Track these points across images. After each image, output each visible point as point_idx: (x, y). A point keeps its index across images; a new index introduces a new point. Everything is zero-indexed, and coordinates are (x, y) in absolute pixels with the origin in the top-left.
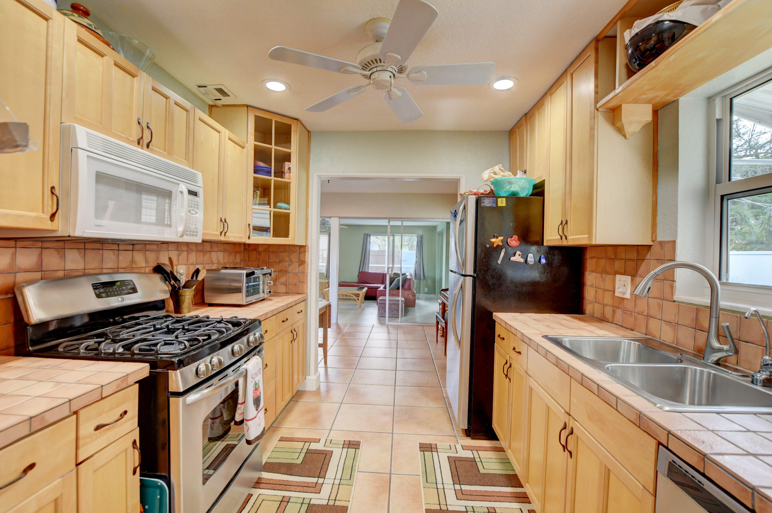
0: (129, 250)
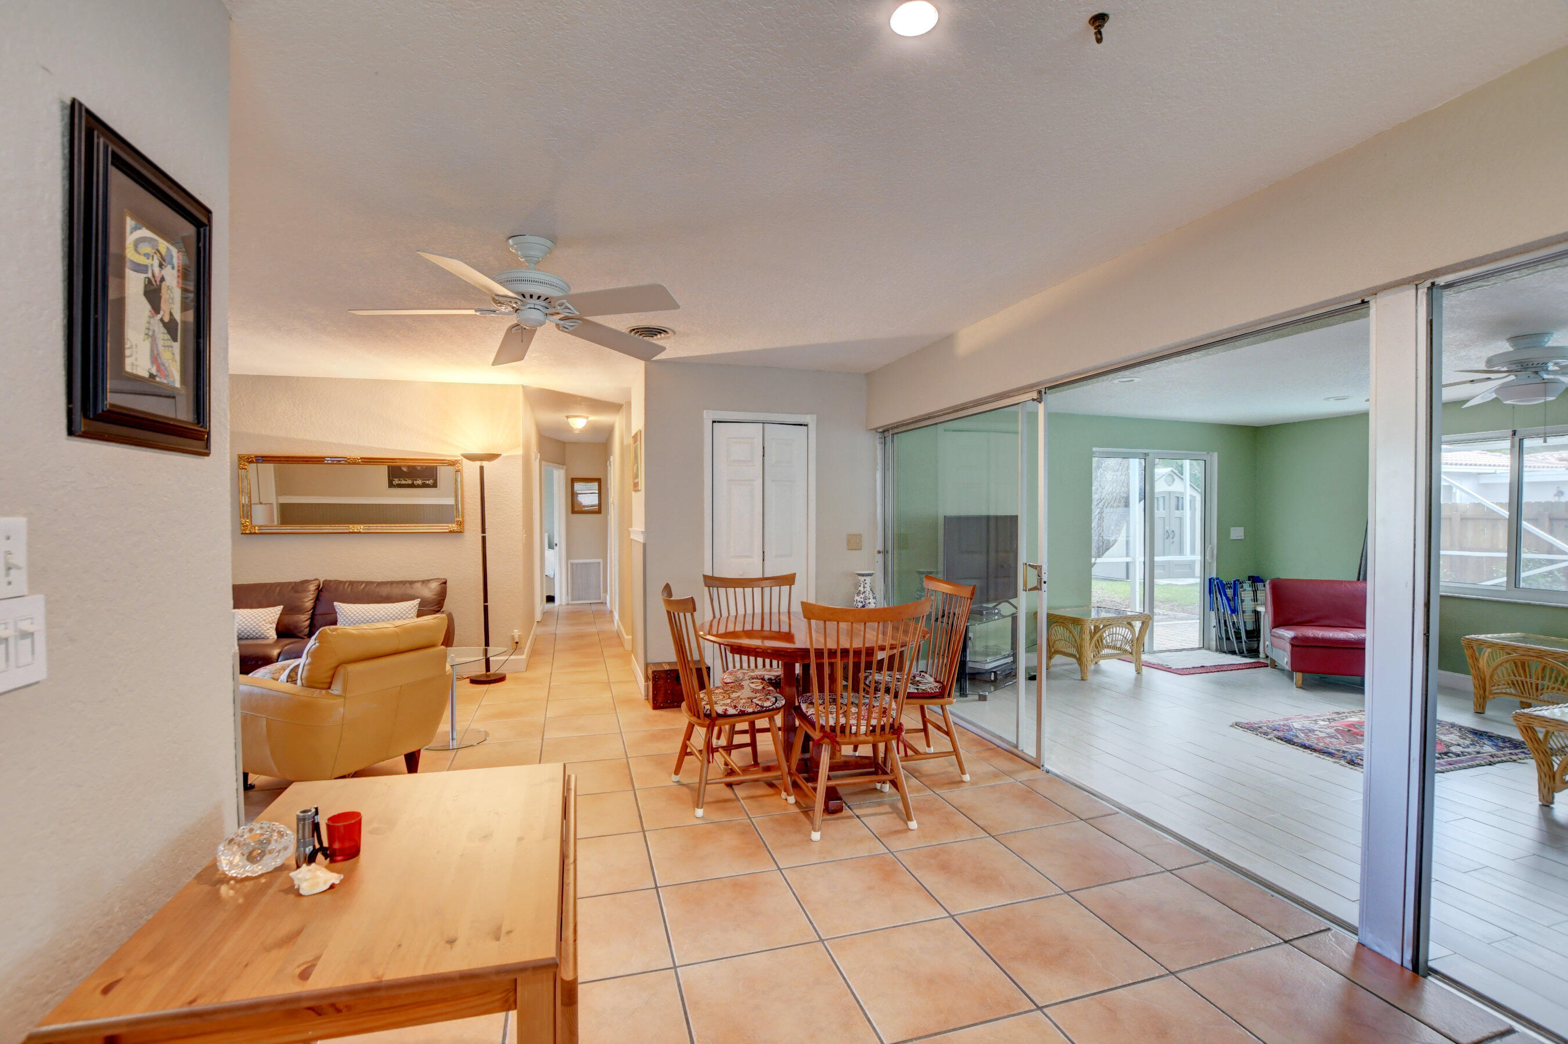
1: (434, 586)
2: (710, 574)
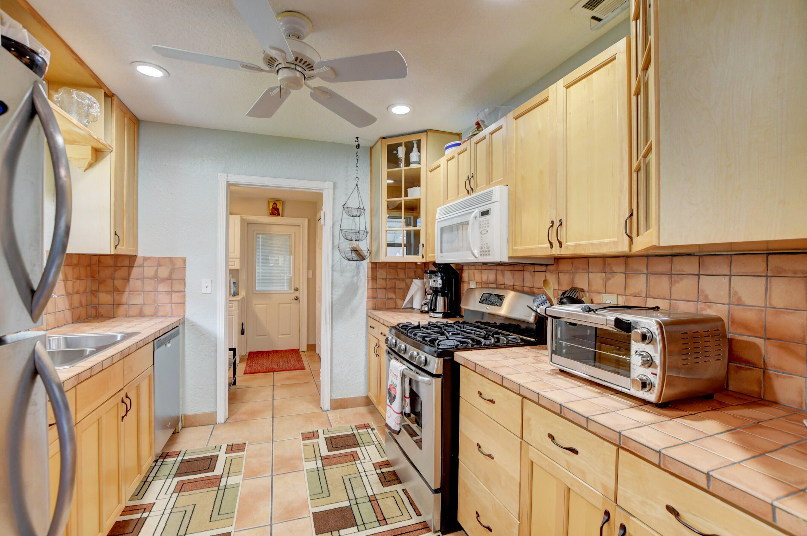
0: (542, 272)
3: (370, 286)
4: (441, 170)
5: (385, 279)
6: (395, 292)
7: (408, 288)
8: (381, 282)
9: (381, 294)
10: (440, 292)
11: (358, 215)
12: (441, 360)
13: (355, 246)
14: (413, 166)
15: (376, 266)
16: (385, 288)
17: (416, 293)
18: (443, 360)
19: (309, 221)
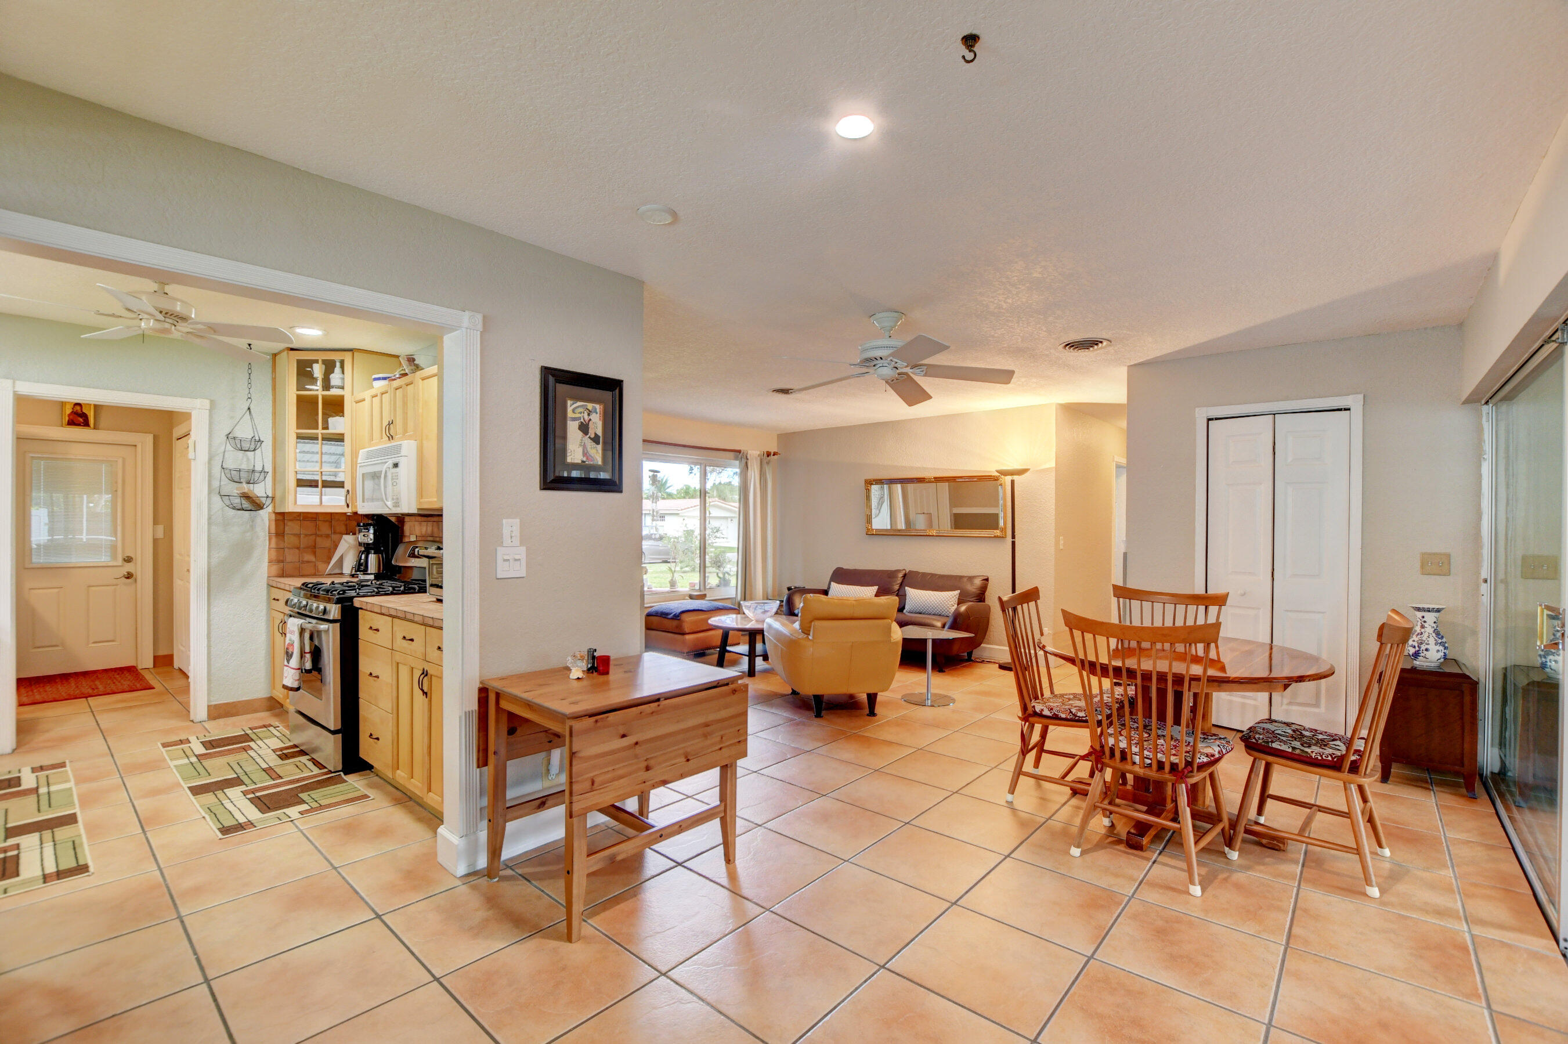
1: (978, 582)
2: (1121, 584)
3: (273, 545)
4: (367, 403)
5: (298, 536)
6: (314, 553)
7: (336, 546)
8: (290, 540)
9: (291, 556)
10: (372, 549)
11: (252, 447)
12: (339, 605)
13: (246, 491)
14: (334, 392)
15: (282, 518)
16: (298, 548)
17: (347, 551)
18: (342, 606)
19: (155, 438)
